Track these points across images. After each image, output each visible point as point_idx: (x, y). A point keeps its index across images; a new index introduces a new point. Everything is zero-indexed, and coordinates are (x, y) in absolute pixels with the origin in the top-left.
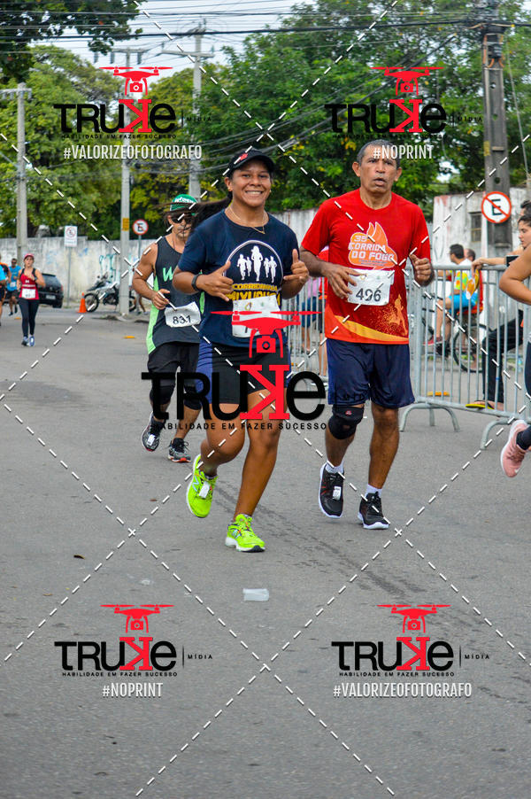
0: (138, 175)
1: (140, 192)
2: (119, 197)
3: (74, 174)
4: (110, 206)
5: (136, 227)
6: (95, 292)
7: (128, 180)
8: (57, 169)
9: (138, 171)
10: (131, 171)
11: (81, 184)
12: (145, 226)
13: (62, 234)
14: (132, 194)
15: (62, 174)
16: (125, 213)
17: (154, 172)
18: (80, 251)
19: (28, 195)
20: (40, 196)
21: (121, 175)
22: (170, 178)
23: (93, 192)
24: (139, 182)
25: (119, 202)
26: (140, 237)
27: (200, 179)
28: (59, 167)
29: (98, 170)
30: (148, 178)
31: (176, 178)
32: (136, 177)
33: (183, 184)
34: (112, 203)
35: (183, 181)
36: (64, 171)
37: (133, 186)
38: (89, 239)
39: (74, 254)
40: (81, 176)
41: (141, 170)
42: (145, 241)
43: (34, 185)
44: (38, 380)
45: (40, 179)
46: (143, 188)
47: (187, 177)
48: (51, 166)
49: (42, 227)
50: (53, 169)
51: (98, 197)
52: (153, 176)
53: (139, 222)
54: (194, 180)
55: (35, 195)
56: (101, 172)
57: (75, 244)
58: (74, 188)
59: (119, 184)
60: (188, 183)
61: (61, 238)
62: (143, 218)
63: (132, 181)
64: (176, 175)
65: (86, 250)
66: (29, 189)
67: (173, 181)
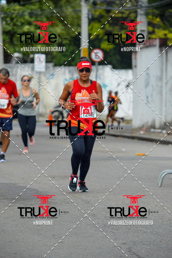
0: (96, 11)
1: (96, 25)
2: (79, 30)
3: (42, 10)
4: (72, 37)
5: (93, 56)
6: (60, 109)
7: (86, 16)
8: (27, 6)
9: (95, 8)
10: (89, 7)
11: (48, 18)
12: (100, 54)
13: (32, 61)
14: (90, 27)
15: (32, 10)
16: (85, 43)
17: (109, 8)
18: (48, 76)
19: (3, 28)
20: (13, 29)
21: (80, 11)
22: (122, 13)
23: (57, 26)
24: (96, 16)
25: (80, 34)
26: (97, 64)
27: (147, 14)
28: (29, 4)
29: (61, 7)
30: (104, 13)
31: (127, 12)
32: (93, 12)
33: (133, 18)
34: (74, 35)
35: (132, 15)
36: (33, 7)
37: (91, 20)
38: (55, 65)
39: (43, 78)
40: (47, 12)
41: (98, 6)
42: (101, 67)
43: (8, 19)
44: (13, 182)
45: (13, 13)
46: (99, 21)
47: (136, 12)
48: (22, 3)
49: (16, 55)
50: (24, 5)
51: (62, 30)
52: (108, 11)
53: (95, 51)
54: (141, 15)
55: (9, 28)
56: (64, 9)
57: (43, 70)
58: (41, 21)
59: (79, 18)
60: (136, 17)
61: (31, 65)
62: (99, 48)
63: (90, 17)
64: (126, 10)
65: (53, 75)
66: (4, 23)
67: (125, 16)
